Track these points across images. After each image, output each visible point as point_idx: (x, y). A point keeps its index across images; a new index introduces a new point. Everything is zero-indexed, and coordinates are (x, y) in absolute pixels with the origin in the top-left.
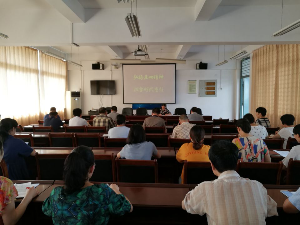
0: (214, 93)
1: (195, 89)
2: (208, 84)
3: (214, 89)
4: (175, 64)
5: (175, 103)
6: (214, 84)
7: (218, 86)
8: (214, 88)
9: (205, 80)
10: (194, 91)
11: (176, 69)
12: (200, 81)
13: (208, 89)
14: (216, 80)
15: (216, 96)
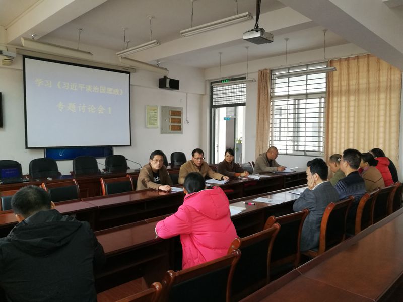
0: (180, 129)
1: (156, 120)
2: (173, 113)
3: (180, 123)
4: (129, 73)
5: (130, 145)
6: (179, 113)
7: (184, 117)
8: (179, 121)
9: (169, 107)
10: (155, 124)
11: (131, 83)
12: (163, 108)
13: (173, 121)
14: (182, 108)
15: (182, 133)
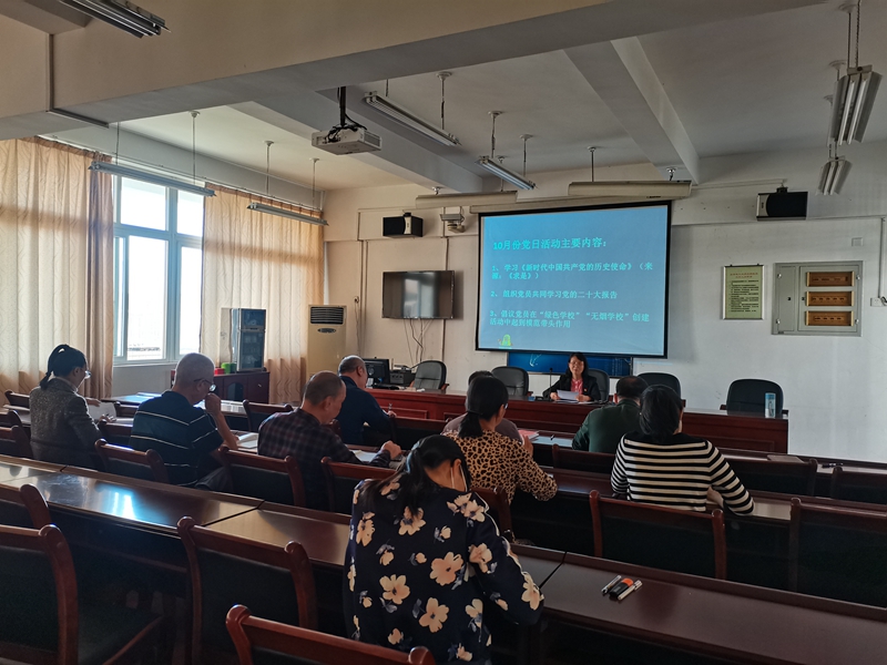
0: (846, 320)
1: (757, 299)
2: (816, 278)
3: (849, 303)
4: (669, 203)
5: (665, 356)
6: (847, 278)
7: (867, 288)
8: (846, 299)
9: (801, 265)
10: (751, 309)
11: (673, 223)
12: (779, 267)
13: (815, 299)
14: (859, 264)
15: (857, 333)
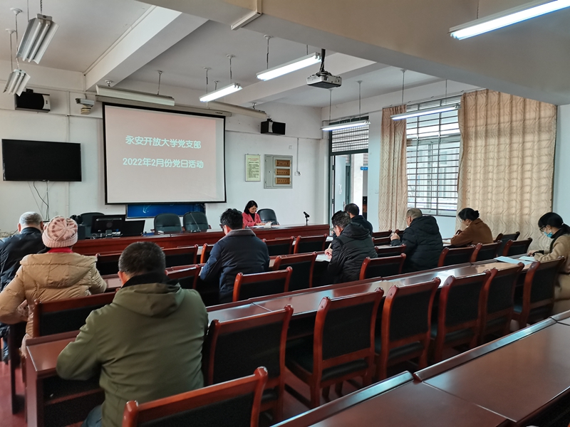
0: (287, 181)
1: (258, 171)
2: (280, 163)
3: (289, 175)
4: (224, 117)
5: (225, 202)
6: (288, 163)
7: (294, 168)
8: (288, 172)
9: (274, 156)
10: (256, 176)
11: (226, 129)
12: (267, 156)
13: (279, 172)
14: (291, 157)
15: (291, 187)
